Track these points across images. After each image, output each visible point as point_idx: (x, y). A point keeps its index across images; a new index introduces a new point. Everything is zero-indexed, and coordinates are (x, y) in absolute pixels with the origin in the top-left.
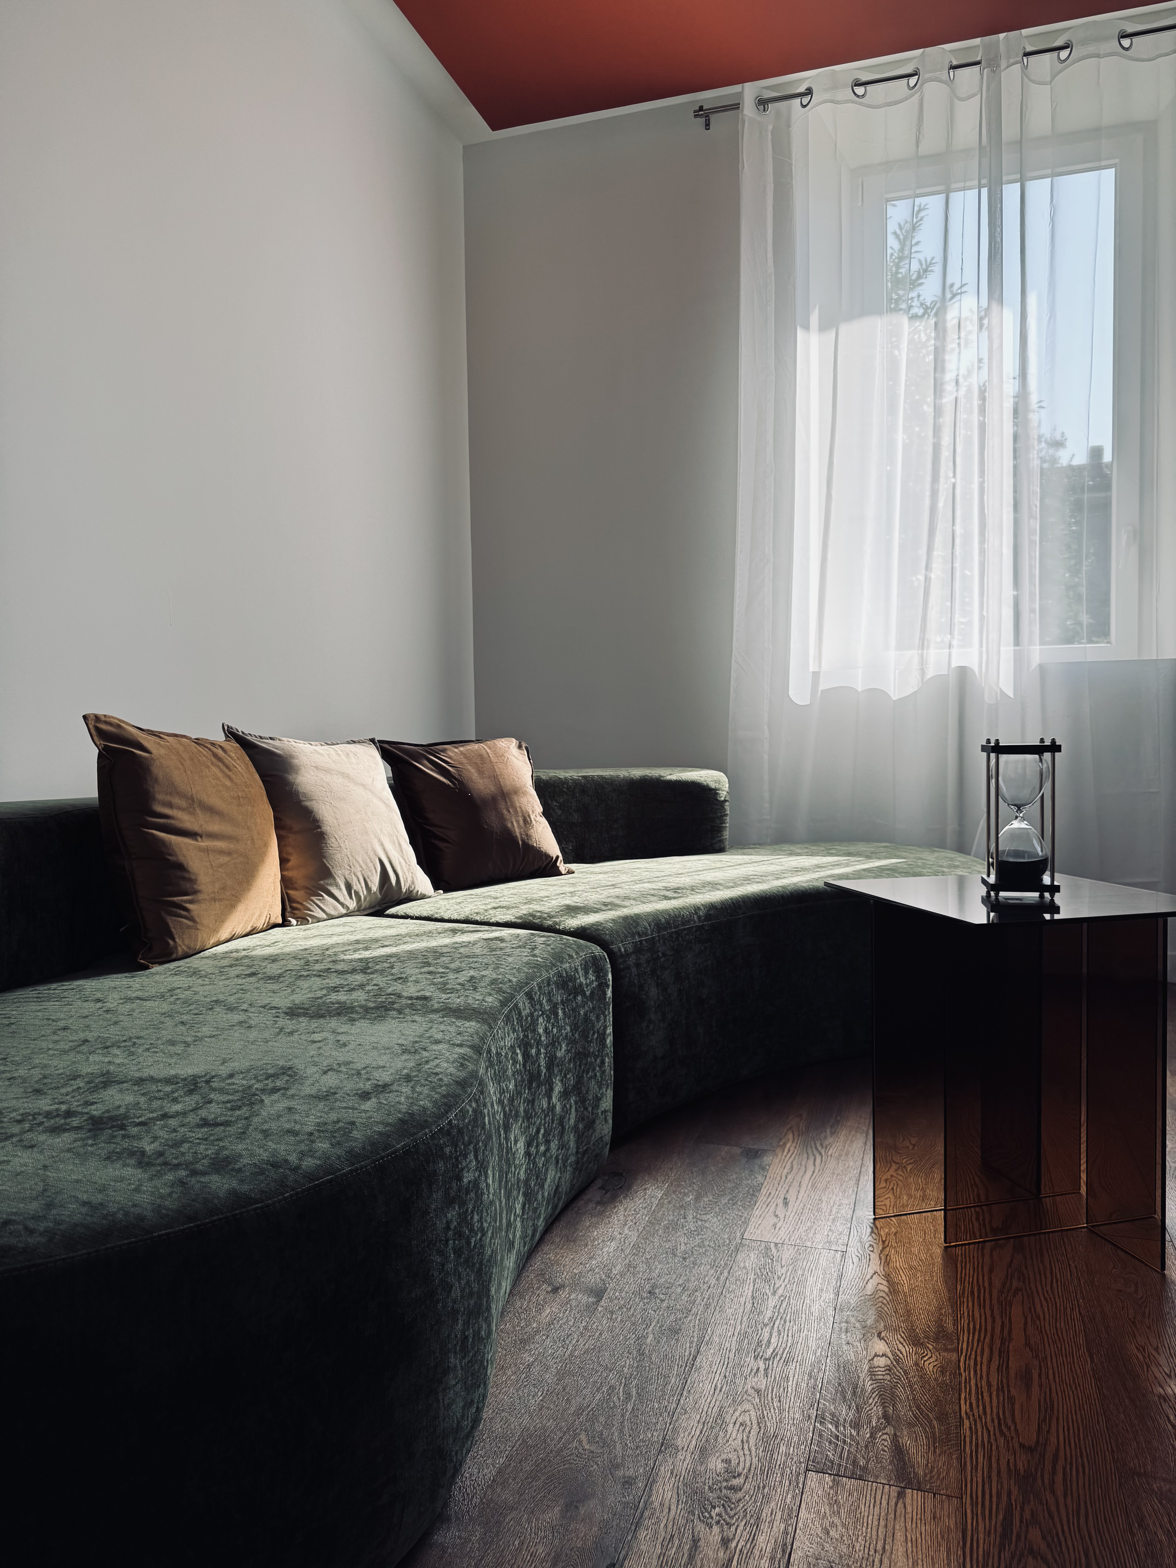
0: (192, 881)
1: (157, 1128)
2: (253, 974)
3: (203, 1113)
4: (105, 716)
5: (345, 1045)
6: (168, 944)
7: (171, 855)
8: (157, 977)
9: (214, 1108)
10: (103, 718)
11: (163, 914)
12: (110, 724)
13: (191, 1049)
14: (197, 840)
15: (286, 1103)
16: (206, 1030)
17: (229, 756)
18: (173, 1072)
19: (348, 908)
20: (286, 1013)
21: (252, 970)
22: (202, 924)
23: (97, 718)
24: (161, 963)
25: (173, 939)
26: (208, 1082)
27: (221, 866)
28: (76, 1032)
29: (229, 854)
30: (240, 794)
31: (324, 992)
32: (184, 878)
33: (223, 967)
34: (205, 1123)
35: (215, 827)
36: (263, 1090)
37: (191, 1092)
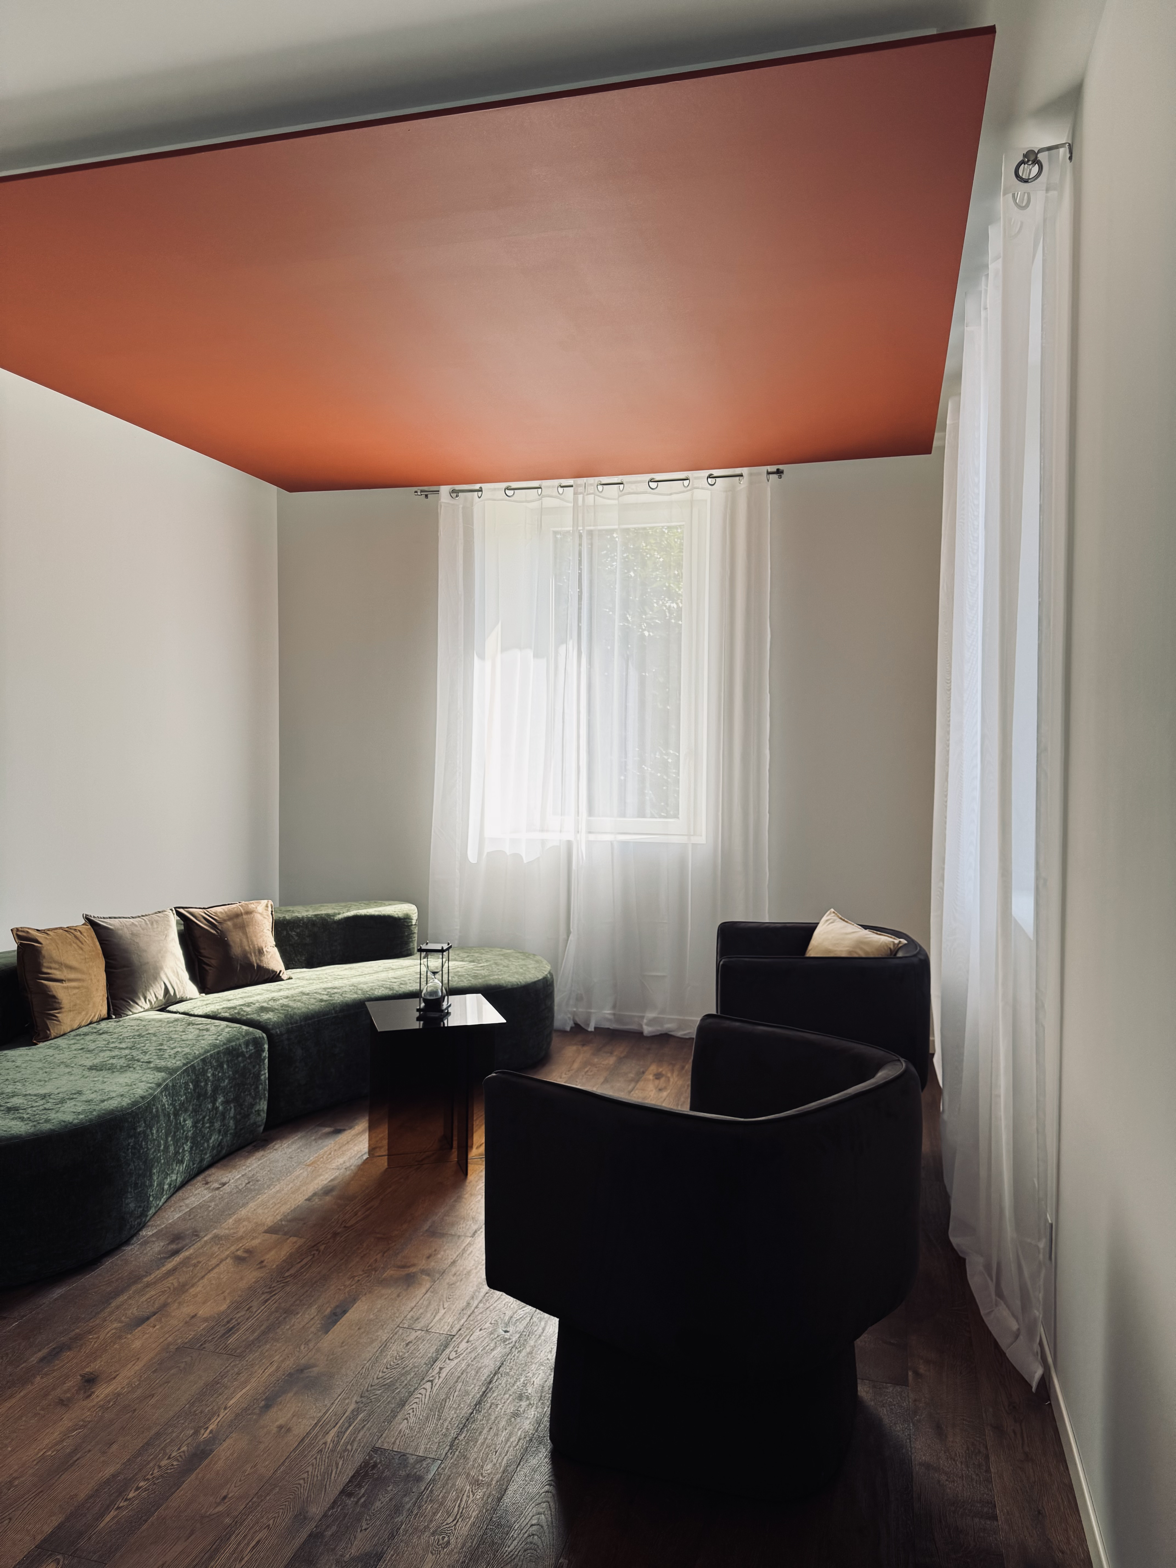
0: (59, 1003)
1: (29, 1111)
2: (82, 1049)
3: (45, 1106)
4: (21, 928)
5: (105, 1082)
6: (47, 1033)
7: (50, 992)
8: (41, 1050)
9: (49, 1104)
10: (20, 929)
11: (45, 1019)
12: (23, 931)
13: (46, 1084)
14: (63, 983)
15: (74, 1103)
16: (54, 1076)
17: (83, 935)
18: (38, 1092)
19: (144, 1008)
20: (88, 1069)
21: (83, 1047)
22: (64, 1023)
23: (17, 929)
24: (43, 1042)
25: (49, 1030)
26: (49, 1096)
27: (74, 994)
28: (4, 1076)
29: (78, 988)
30: (86, 956)
31: (109, 1058)
32: (55, 1002)
33: (70, 1045)
34: (45, 1109)
35: (72, 975)
36: (68, 1099)
37: (43, 1099)
